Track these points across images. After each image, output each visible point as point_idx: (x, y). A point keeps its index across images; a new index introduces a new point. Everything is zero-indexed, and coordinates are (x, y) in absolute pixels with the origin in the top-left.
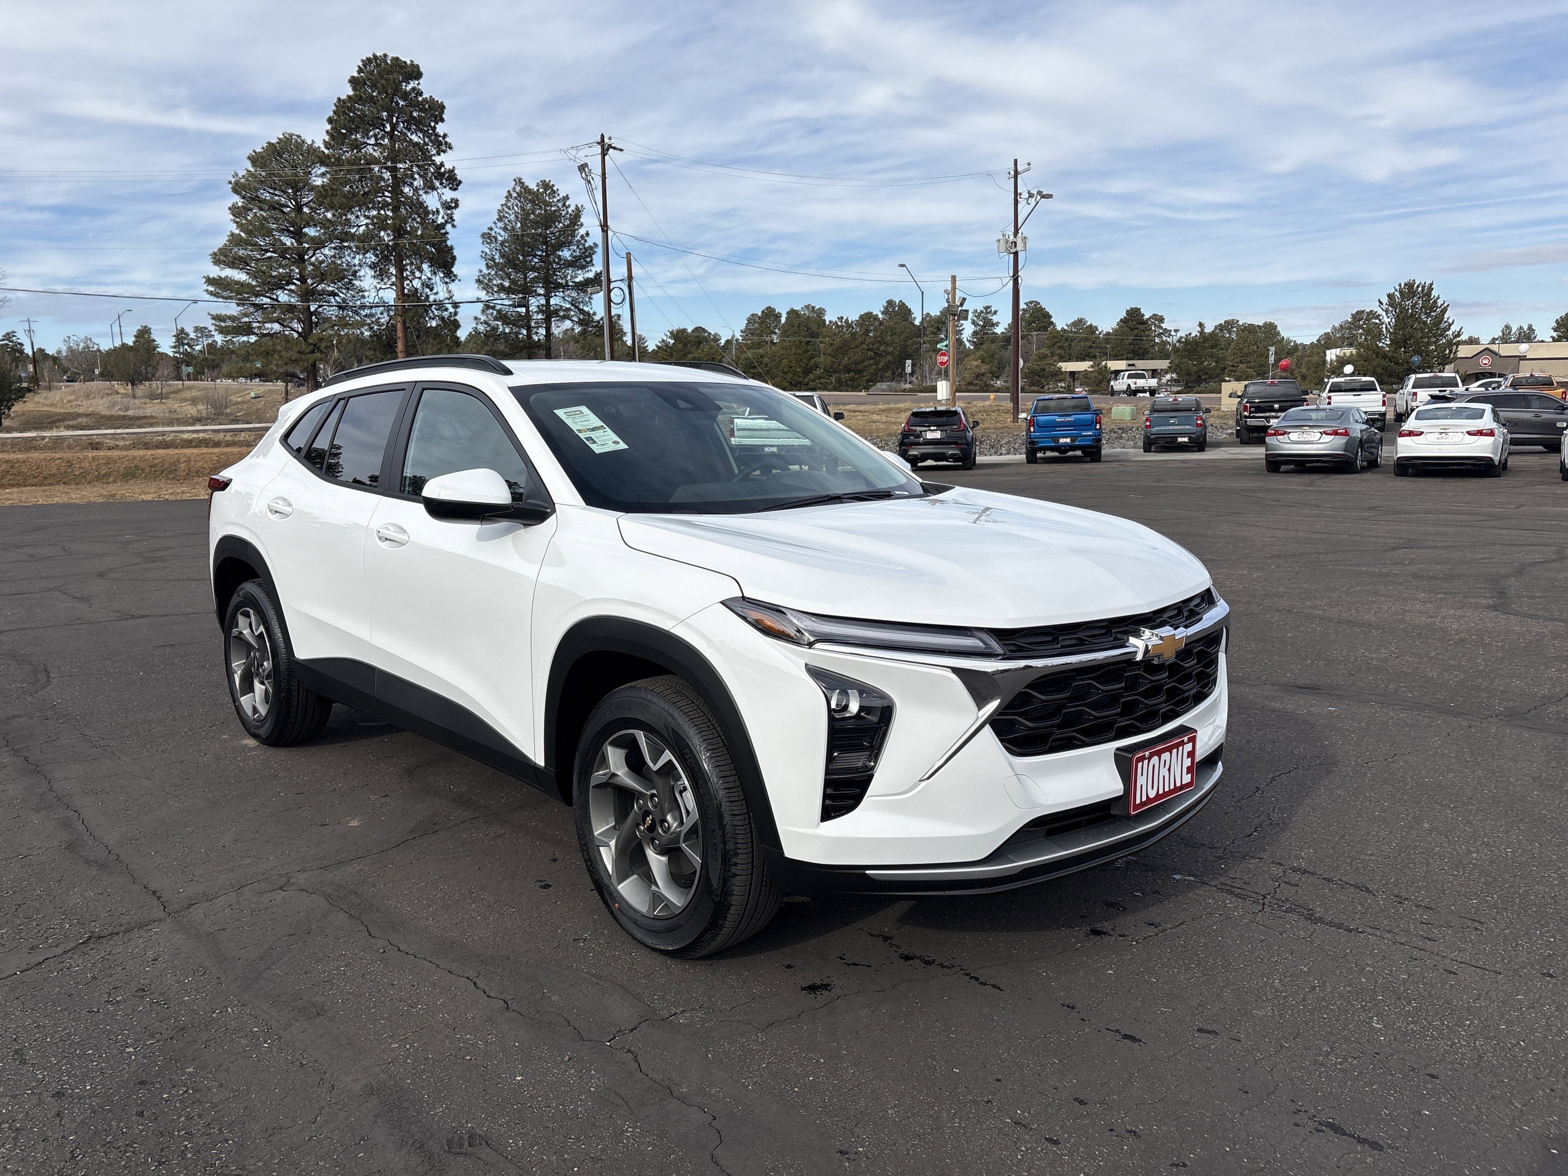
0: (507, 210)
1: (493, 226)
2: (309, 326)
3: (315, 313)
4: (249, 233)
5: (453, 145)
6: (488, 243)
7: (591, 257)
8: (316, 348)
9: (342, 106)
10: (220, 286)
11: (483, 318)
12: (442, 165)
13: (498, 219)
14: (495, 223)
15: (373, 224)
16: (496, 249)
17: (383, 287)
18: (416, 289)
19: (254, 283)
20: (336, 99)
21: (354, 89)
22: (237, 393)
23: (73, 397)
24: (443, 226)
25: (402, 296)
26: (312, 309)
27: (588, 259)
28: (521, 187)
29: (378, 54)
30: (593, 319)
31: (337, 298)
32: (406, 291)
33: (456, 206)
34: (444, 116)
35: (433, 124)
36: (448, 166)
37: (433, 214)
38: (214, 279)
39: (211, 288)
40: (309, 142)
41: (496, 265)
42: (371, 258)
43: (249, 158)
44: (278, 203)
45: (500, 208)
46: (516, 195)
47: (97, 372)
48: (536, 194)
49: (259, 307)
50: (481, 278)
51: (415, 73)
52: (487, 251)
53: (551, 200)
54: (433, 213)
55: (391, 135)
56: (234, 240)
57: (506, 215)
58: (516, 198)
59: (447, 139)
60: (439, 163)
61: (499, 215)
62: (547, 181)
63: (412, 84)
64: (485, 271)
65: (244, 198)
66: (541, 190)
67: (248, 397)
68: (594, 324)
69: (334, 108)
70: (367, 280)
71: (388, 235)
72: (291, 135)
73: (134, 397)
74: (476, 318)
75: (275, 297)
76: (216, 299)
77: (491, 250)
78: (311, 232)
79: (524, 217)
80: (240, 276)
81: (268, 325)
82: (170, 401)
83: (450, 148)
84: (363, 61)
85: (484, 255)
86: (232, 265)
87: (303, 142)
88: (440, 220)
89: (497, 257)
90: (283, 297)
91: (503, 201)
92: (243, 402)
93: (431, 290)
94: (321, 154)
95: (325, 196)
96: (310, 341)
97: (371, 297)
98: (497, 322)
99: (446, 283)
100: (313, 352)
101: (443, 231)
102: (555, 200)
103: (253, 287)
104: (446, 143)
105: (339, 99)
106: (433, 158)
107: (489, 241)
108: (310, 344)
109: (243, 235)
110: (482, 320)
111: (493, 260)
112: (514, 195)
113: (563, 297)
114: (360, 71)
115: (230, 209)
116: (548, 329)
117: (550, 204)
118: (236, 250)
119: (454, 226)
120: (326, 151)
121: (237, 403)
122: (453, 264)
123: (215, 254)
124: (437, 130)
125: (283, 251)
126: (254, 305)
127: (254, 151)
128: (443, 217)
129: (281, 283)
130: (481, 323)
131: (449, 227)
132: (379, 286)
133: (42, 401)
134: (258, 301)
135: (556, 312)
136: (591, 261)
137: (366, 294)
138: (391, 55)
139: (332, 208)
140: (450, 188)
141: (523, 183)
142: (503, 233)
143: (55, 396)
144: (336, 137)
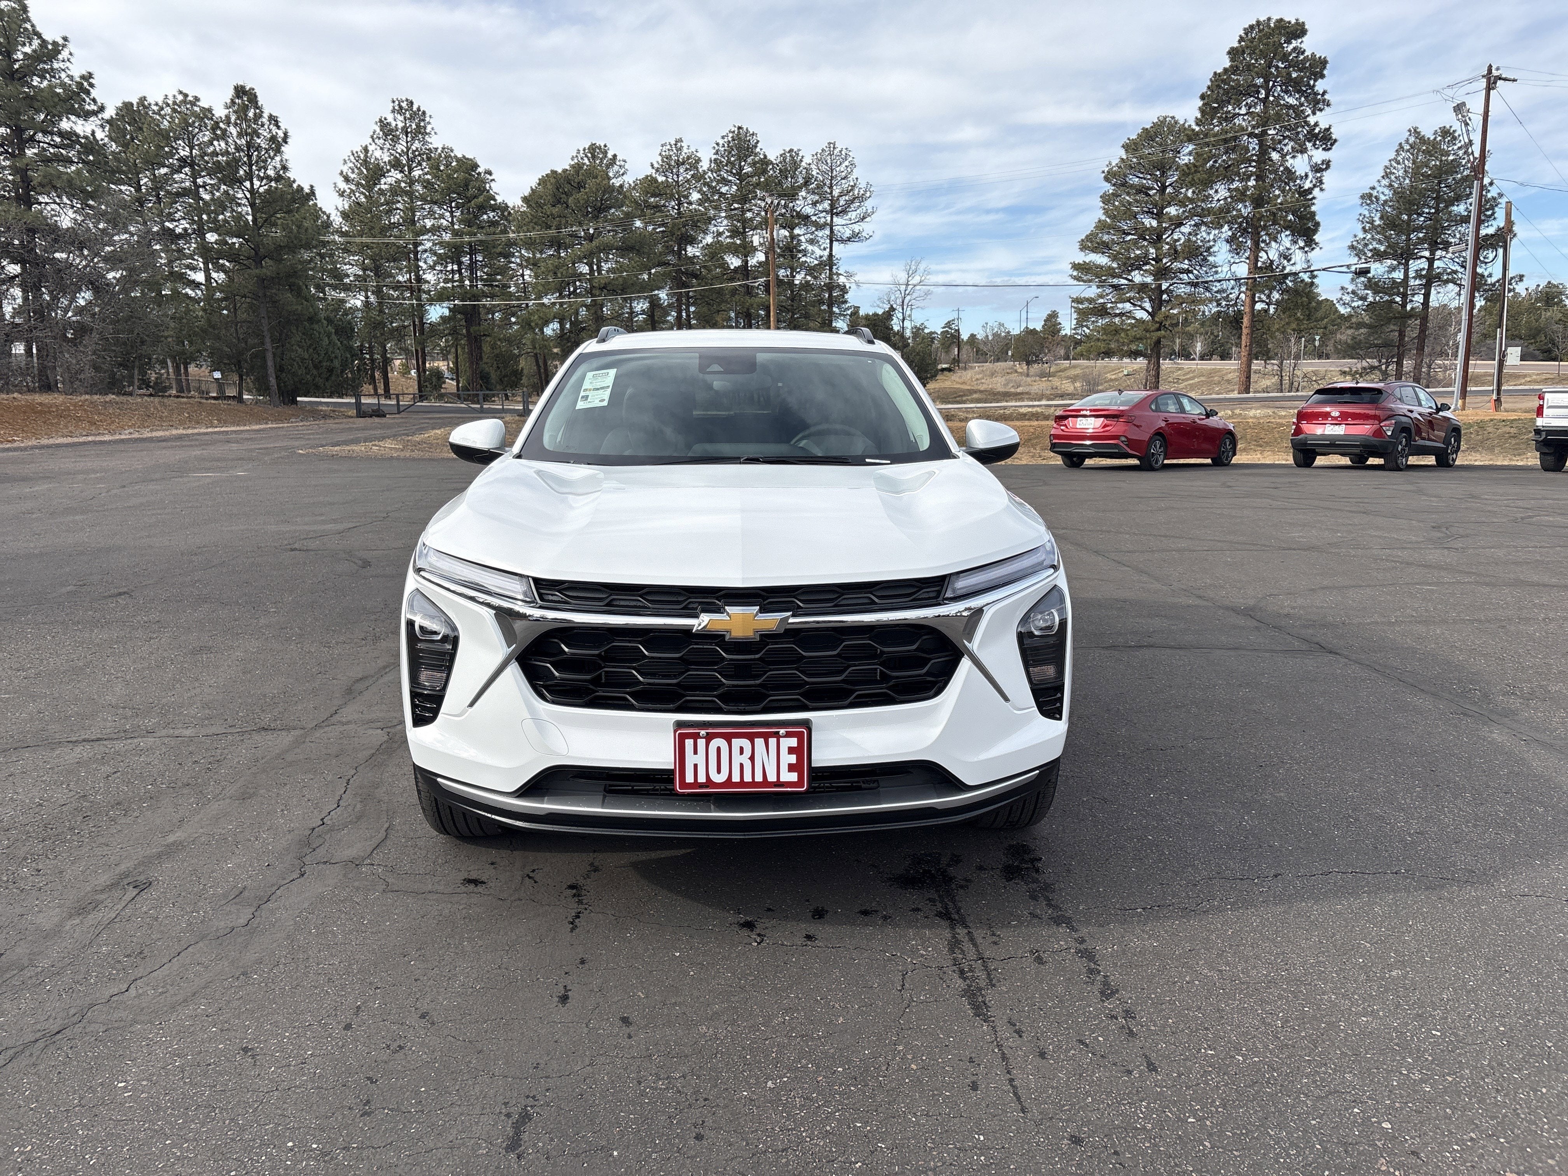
0: (1396, 165)
1: (1376, 185)
2: (1158, 304)
3: (1168, 291)
4: (1113, 217)
5: (1332, 102)
6: (1368, 205)
7: (1493, 209)
8: (1161, 326)
9: (1218, 80)
10: (1083, 270)
11: (1351, 288)
12: (1316, 124)
13: (1383, 177)
14: (1379, 181)
15: (1231, 197)
16: (1377, 211)
17: (1237, 261)
18: (1272, 262)
19: (1115, 265)
20: (1212, 74)
21: (1232, 60)
22: (1113, 371)
23: (981, 376)
24: (1310, 190)
25: (1254, 268)
26: (1164, 288)
27: (1489, 213)
28: (1417, 138)
29: (1261, 19)
30: (1486, 281)
31: (1190, 275)
32: (1260, 264)
33: (1328, 167)
34: (1325, 72)
35: (1312, 82)
36: (1323, 125)
37: (1301, 180)
38: (1079, 264)
39: (1075, 273)
40: (1182, 122)
41: (1374, 227)
42: (1226, 231)
43: (1123, 146)
44: (1143, 186)
45: (1388, 164)
46: (1408, 147)
47: (1010, 353)
48: (1434, 144)
49: (1116, 287)
50: (1355, 243)
51: (1298, 31)
52: (1367, 213)
53: (1450, 149)
54: (1302, 178)
55: (1265, 101)
56: (1101, 226)
57: (1394, 171)
58: (1408, 151)
59: (1326, 97)
60: (1312, 124)
61: (1386, 172)
62: (1448, 127)
63: (1294, 43)
64: (1361, 235)
65: (1114, 185)
66: (1439, 138)
67: (1121, 375)
68: (1487, 287)
69: (1209, 83)
70: (1221, 254)
71: (1245, 207)
72: (1165, 118)
73: (1028, 375)
74: (1342, 288)
75: (1130, 277)
76: (1078, 283)
77: (1370, 212)
78: (1172, 211)
79: (1416, 172)
80: (1101, 260)
81: (1120, 305)
82: (1056, 379)
83: (1328, 105)
84: (1245, 29)
85: (1362, 219)
86: (1094, 250)
87: (1176, 122)
88: (1307, 185)
89: (1376, 219)
90: (1137, 277)
91: (1393, 155)
92: (1116, 380)
93: (1289, 261)
94: (1190, 133)
95: (1188, 174)
96: (1156, 319)
97: (1224, 272)
98: (1366, 291)
99: (1306, 252)
100: (1159, 329)
101: (1310, 197)
102: (1456, 147)
103: (1114, 269)
104: (1324, 101)
105: (1215, 73)
106: (1308, 119)
107: (1368, 202)
108: (1157, 322)
109: (1108, 220)
110: (1350, 290)
111: (1372, 222)
112: (1407, 147)
113: (1452, 259)
114: (1241, 39)
115: (1101, 197)
116: (1427, 296)
117: (1448, 154)
118: (1100, 235)
119: (1322, 190)
120: (1197, 129)
121: (1111, 380)
122: (1315, 231)
123: (1083, 240)
124: (1316, 89)
125: (1142, 233)
126: (1113, 286)
127: (1129, 139)
128: (1311, 182)
129: (1138, 264)
130: (1348, 293)
131: (1316, 192)
132: (1232, 261)
133: (957, 380)
134: (1115, 281)
135: (1438, 277)
136: (1493, 214)
137: (1219, 269)
138: (1275, 17)
139: (1192, 185)
140: (1324, 149)
141: (1419, 133)
142: (1387, 191)
143: (968, 375)
144: (1208, 112)
